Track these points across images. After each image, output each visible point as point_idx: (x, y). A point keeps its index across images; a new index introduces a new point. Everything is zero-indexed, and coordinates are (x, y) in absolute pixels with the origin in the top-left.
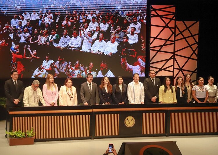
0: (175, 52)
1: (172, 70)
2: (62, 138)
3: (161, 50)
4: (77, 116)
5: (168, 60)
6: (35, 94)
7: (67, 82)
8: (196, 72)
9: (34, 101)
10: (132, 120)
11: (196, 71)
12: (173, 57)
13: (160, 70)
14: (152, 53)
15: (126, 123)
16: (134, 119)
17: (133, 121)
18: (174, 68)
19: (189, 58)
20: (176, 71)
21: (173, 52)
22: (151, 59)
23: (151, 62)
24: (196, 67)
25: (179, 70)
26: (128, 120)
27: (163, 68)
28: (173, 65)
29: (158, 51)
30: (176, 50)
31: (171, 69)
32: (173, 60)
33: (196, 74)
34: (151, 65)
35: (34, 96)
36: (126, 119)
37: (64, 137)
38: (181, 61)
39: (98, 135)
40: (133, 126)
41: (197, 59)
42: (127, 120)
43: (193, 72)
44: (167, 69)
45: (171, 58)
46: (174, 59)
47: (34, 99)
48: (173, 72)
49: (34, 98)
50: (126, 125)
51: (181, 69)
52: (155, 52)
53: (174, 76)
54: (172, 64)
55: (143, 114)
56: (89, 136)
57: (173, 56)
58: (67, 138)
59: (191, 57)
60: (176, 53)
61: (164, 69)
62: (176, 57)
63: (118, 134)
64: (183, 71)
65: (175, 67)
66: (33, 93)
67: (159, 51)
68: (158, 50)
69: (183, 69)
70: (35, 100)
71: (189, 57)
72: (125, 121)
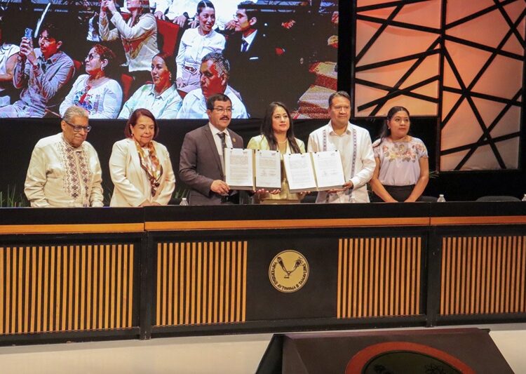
0: (445, 26)
1: (436, 96)
2: (23, 334)
3: (397, 19)
4: (84, 247)
5: (421, 57)
6: (77, 165)
7: (136, 126)
8: (517, 104)
9: (72, 192)
10: (298, 263)
11: (520, 99)
12: (438, 47)
13: (394, 92)
14: (364, 31)
15: (274, 278)
16: (304, 261)
17: (301, 268)
18: (442, 89)
19: (496, 51)
20: (450, 99)
21: (438, 26)
22: (358, 52)
23: (359, 64)
24: (521, 86)
25: (459, 96)
26: (281, 263)
27: (402, 87)
28: (440, 78)
29: (385, 23)
30: (449, 21)
31: (432, 90)
32: (437, 56)
33: (520, 108)
34: (359, 75)
35: (73, 173)
36: (275, 260)
37: (32, 330)
38: (467, 62)
39: (167, 323)
40: (300, 286)
41: (523, 54)
42: (278, 266)
43: (510, 103)
44: (417, 91)
45: (431, 51)
46: (444, 53)
47: (72, 185)
48: (439, 101)
49: (74, 180)
50: (273, 282)
51: (466, 93)
52: (374, 28)
53: (443, 119)
54: (436, 73)
55: (341, 240)
56: (130, 325)
57: (441, 41)
58: (42, 333)
59: (504, 49)
60: (449, 32)
61: (407, 92)
62: (449, 45)
63: (244, 320)
64: (473, 98)
65: (446, 84)
66: (68, 162)
67: (390, 22)
68: (386, 17)
69: (474, 90)
70: (75, 188)
71: (495, 46)
72: (271, 268)
